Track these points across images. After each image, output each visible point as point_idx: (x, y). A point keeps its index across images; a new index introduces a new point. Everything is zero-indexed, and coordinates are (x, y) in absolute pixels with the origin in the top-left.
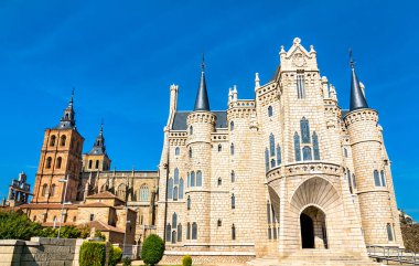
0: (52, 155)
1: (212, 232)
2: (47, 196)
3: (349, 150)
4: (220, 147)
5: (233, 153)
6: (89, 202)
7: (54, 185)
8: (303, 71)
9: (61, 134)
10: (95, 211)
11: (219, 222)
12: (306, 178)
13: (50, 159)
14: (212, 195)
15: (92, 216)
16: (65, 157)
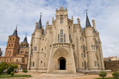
0: (10, 43)
1: (39, 65)
2: (9, 54)
3: (85, 39)
4: (43, 39)
5: (46, 41)
6: (17, 56)
7: (11, 51)
8: (62, 15)
9: (13, 37)
10: (18, 58)
11: (42, 62)
12: (58, 48)
13: (10, 44)
14: (40, 54)
15: (17, 60)
16: (14, 43)
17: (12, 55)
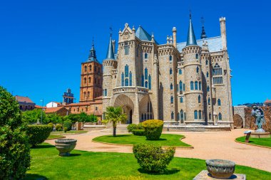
6: (96, 101)
7: (89, 92)
9: (89, 65)
10: (97, 106)
13: (85, 79)
15: (97, 109)
16: (91, 76)
17: (91, 98)
